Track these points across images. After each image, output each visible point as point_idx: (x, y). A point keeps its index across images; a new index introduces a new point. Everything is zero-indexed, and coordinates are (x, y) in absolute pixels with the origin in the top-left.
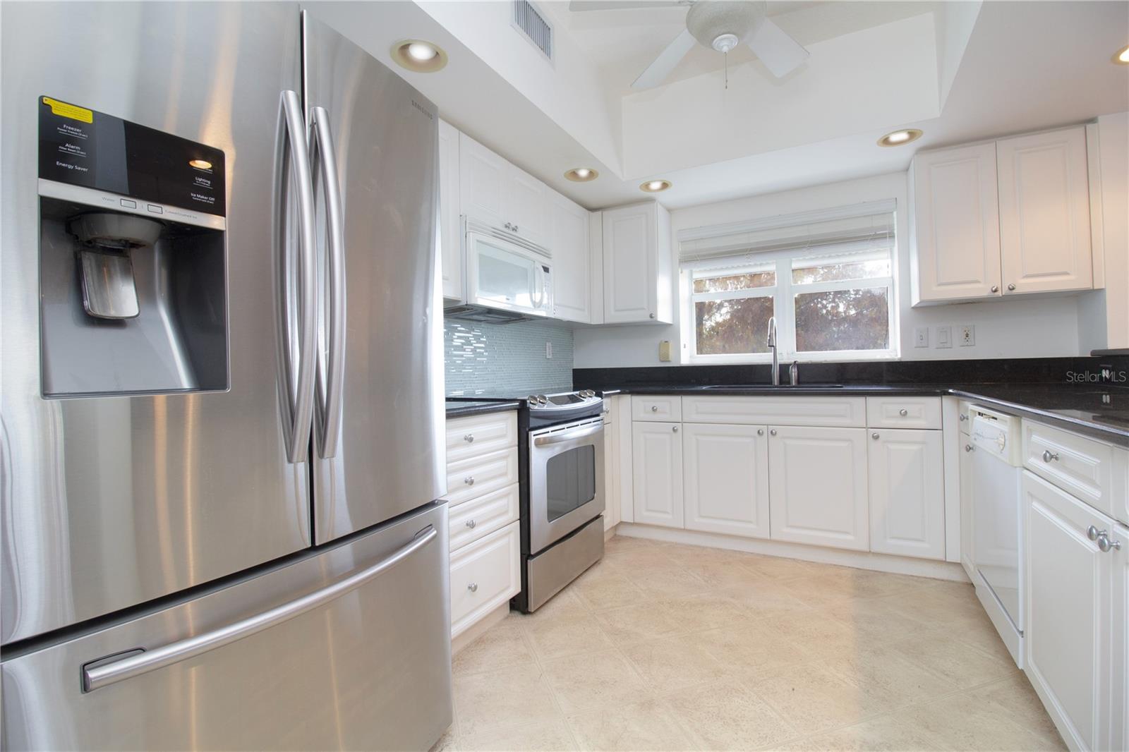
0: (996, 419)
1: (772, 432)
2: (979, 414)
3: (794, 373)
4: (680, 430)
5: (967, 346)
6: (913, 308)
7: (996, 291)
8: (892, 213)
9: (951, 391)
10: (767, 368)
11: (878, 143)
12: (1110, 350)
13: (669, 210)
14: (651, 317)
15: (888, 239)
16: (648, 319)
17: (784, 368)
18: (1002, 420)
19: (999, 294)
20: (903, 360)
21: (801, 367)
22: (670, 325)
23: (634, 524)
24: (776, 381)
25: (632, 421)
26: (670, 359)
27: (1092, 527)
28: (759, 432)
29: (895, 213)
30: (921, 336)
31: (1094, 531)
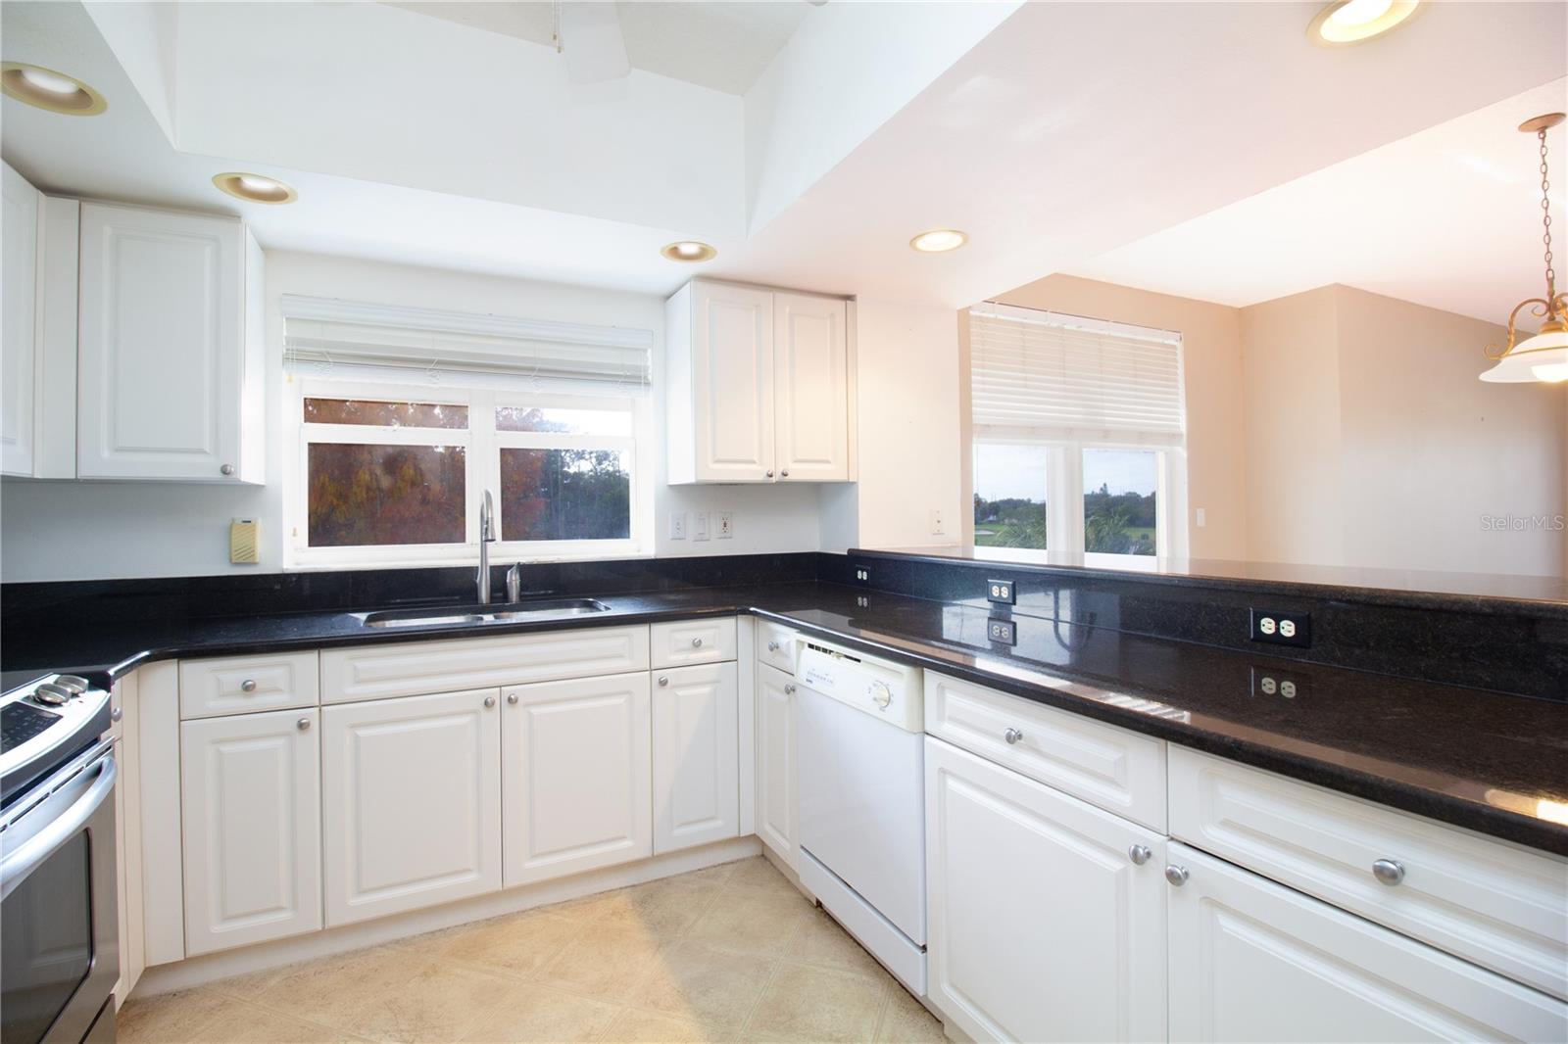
0: (859, 661)
1: (510, 700)
2: (811, 646)
3: (513, 579)
4: (315, 725)
5: (725, 538)
6: (670, 486)
7: (771, 476)
8: (645, 351)
9: (752, 609)
10: (469, 573)
11: (662, 250)
12: (862, 551)
13: (266, 250)
14: (225, 471)
15: (643, 387)
16: (217, 475)
17: (499, 573)
18: (866, 662)
19: (774, 480)
20: (658, 557)
21: (527, 571)
22: (263, 486)
23: (189, 962)
24: (484, 594)
25: (180, 721)
26: (257, 560)
27: (1137, 846)
28: (486, 703)
29: (649, 351)
30: (678, 524)
31: (1141, 851)
